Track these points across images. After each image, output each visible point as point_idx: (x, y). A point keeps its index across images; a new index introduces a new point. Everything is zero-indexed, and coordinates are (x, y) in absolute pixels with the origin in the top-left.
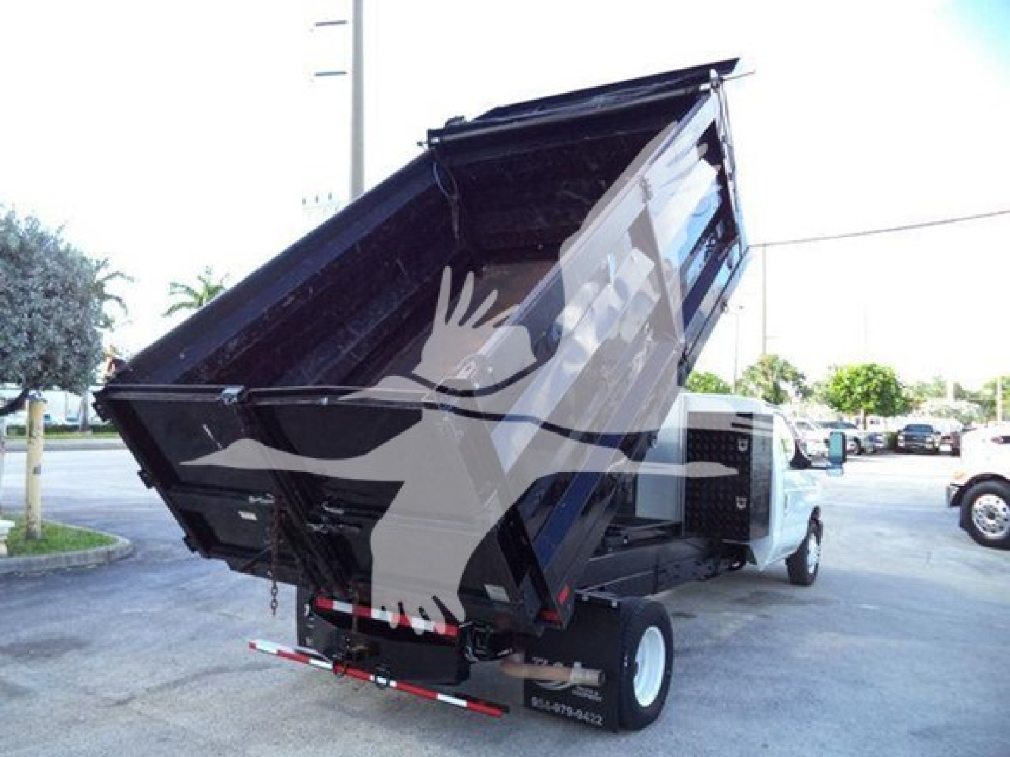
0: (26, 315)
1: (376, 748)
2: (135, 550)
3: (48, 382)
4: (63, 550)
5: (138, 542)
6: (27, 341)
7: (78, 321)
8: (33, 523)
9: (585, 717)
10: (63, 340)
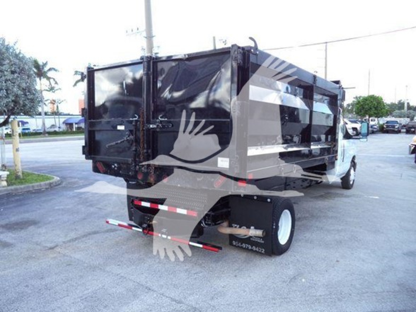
0: (4, 82)
1: (163, 265)
2: (62, 182)
3: (17, 111)
4: (31, 183)
5: (63, 178)
6: (6, 94)
7: (28, 84)
8: (18, 172)
9: (256, 249)
10: (22, 93)
